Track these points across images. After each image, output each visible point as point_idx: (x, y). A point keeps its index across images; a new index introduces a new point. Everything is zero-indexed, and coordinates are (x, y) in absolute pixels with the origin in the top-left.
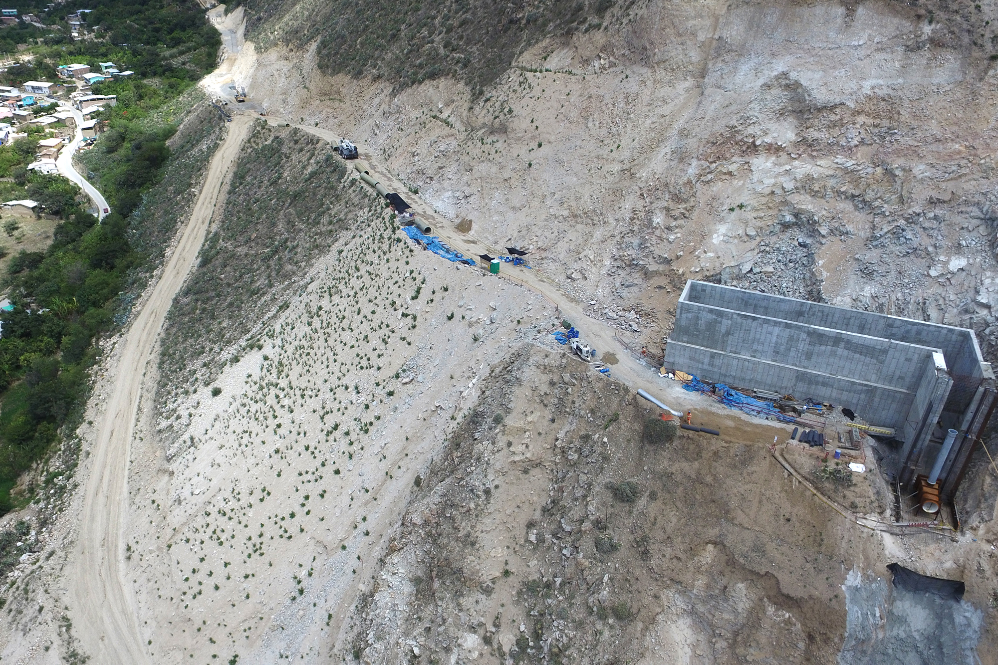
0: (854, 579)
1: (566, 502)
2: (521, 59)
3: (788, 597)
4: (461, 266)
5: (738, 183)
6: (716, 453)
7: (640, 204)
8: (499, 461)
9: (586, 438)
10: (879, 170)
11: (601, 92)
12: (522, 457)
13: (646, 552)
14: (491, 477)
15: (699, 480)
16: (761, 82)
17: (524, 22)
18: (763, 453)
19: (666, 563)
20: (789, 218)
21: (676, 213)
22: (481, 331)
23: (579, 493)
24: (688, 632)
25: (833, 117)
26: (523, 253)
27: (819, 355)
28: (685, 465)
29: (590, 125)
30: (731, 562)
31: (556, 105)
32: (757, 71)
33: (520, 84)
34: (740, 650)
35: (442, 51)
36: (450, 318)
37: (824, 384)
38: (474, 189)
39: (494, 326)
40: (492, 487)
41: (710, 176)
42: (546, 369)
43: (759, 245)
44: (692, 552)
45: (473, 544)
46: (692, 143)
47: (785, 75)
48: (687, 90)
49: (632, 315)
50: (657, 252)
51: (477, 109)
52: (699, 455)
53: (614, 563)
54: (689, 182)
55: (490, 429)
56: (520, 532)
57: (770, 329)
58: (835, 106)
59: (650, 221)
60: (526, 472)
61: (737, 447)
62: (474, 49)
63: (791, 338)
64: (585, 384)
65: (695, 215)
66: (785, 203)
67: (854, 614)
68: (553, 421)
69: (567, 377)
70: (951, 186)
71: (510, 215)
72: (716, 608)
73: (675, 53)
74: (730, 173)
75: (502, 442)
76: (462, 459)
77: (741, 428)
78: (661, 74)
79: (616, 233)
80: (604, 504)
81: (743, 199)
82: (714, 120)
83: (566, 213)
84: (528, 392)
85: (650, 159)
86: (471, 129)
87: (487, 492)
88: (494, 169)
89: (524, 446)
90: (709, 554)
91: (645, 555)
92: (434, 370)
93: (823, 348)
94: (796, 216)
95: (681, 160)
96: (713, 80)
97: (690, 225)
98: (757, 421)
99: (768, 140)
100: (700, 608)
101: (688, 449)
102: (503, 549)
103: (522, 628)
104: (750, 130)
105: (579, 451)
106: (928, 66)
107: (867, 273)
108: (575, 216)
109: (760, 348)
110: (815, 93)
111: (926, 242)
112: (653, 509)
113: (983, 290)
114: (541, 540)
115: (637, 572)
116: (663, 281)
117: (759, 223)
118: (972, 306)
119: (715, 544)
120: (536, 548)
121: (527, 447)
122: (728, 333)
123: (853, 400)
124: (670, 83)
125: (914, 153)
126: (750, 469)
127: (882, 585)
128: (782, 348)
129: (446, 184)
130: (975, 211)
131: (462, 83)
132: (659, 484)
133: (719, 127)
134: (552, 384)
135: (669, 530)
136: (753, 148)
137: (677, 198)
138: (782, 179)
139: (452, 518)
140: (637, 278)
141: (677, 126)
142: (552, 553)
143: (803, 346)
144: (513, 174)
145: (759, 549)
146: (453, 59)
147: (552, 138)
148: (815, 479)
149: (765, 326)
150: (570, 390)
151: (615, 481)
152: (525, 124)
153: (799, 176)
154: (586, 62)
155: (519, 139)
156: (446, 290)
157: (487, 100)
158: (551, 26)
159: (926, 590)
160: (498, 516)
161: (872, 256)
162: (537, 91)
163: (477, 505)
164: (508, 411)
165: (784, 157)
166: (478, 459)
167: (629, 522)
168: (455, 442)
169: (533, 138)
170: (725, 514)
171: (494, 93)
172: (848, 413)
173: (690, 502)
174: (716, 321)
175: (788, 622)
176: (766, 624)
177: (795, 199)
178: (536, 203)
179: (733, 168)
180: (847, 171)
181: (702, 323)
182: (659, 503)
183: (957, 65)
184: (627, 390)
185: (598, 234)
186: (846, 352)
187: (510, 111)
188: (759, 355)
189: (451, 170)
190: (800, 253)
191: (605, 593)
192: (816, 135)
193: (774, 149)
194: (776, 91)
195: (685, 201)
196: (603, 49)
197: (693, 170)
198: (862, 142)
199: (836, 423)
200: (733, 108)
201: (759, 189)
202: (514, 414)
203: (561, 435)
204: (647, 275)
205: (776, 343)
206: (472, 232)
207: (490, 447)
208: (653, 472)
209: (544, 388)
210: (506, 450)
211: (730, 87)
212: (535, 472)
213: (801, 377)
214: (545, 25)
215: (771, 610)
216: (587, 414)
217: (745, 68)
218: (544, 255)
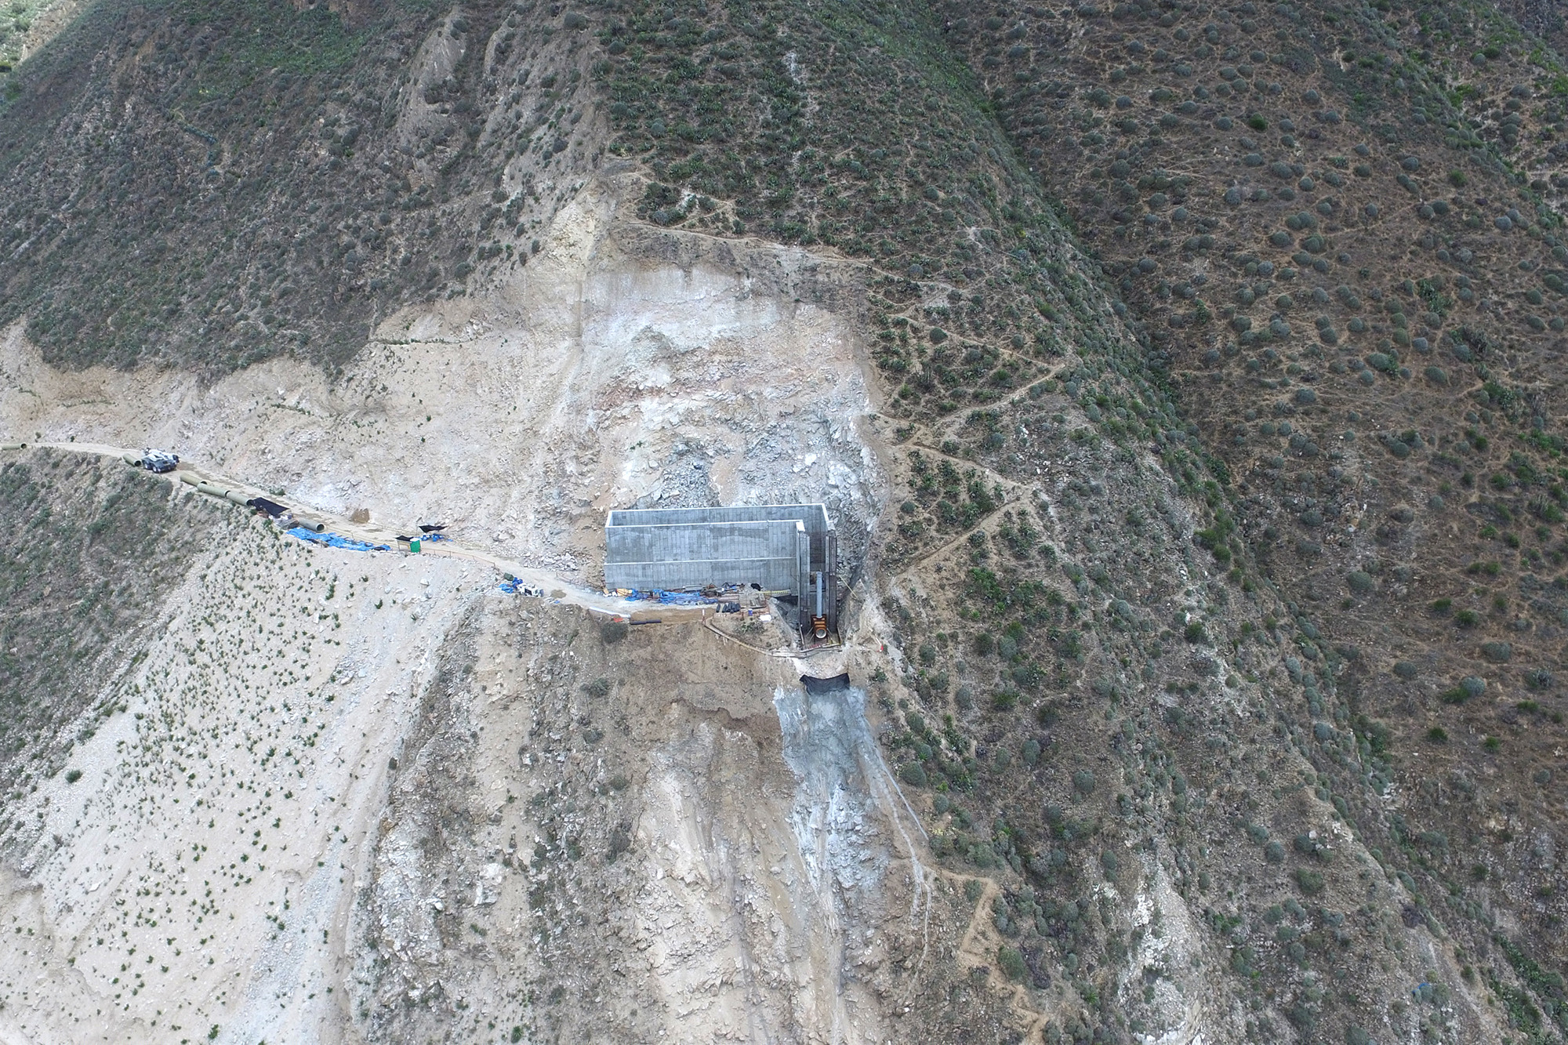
0: (779, 694)
1: (550, 717)
2: (378, 331)
3: (737, 720)
4: (376, 553)
5: (632, 425)
6: (662, 636)
7: (550, 458)
8: (478, 706)
9: (554, 659)
10: (740, 396)
11: (483, 358)
12: (499, 696)
13: (627, 728)
14: (474, 722)
15: (654, 659)
16: (631, 336)
17: (368, 289)
18: (697, 626)
19: (644, 731)
20: (681, 447)
21: (586, 459)
22: (418, 610)
23: (559, 706)
24: (675, 784)
25: (695, 359)
26: (440, 528)
27: (723, 545)
28: (641, 652)
29: (479, 391)
30: (693, 710)
31: (435, 376)
32: (625, 327)
33: (387, 358)
34: (715, 778)
35: (264, 329)
36: (379, 607)
37: (733, 568)
38: (361, 475)
39: (431, 602)
40: (477, 730)
41: (607, 423)
42: (502, 613)
43: (662, 474)
44: (661, 713)
45: (473, 783)
46: (584, 396)
47: (649, 328)
48: (569, 349)
49: (568, 557)
50: (576, 497)
51: (340, 391)
52: (650, 642)
53: (603, 747)
54: (590, 430)
55: (462, 681)
56: (514, 762)
57: (682, 533)
58: (694, 351)
59: (564, 471)
60: (506, 708)
61: (677, 626)
62: (310, 323)
63: (699, 537)
64: (541, 615)
65: (602, 458)
66: (675, 435)
67: (784, 717)
68: (520, 656)
69: (524, 614)
70: (792, 401)
71: (413, 494)
72: (689, 751)
73: (549, 316)
74: (624, 417)
75: (476, 688)
76: (440, 718)
77: (677, 615)
78: (539, 336)
79: (533, 488)
80: (583, 704)
81: (641, 437)
82: (599, 373)
83: (476, 480)
84: (491, 638)
85: (549, 416)
86: (337, 415)
87: (474, 735)
88: (381, 452)
89: (499, 686)
90: (675, 711)
91: (627, 730)
92: (375, 662)
93: (724, 539)
94: (687, 444)
95: (578, 412)
96: (589, 338)
97: (600, 468)
98: (689, 608)
99: (649, 384)
100: (679, 757)
101: (640, 639)
102: (502, 780)
103: (537, 839)
104: (632, 378)
105: (551, 672)
106: (755, 311)
107: (750, 480)
108: (487, 482)
109: (678, 551)
110: (676, 341)
111: (786, 447)
112: (624, 692)
113: (831, 475)
114: (535, 760)
115: (624, 747)
116: (588, 522)
117: (659, 456)
118: (827, 489)
119: (677, 701)
120: (532, 768)
121: (502, 685)
122: (651, 545)
123: (757, 575)
124: (551, 344)
125: (760, 379)
126: (690, 640)
127: (799, 694)
128: (695, 547)
129: (321, 477)
130: (815, 419)
131: (307, 363)
132: (624, 671)
133: (605, 379)
134: (512, 624)
135: (640, 703)
136: (638, 393)
137: (583, 447)
138: (668, 416)
139: (446, 770)
140: (563, 524)
141: (568, 381)
142: (548, 767)
143: (709, 541)
144: (405, 453)
145: (710, 694)
146: (283, 336)
147: (441, 410)
148: (738, 634)
150: (529, 625)
151: (588, 682)
152: (406, 400)
153: (681, 411)
154: (457, 329)
155: (403, 416)
156: (366, 580)
157: (350, 380)
158: (405, 293)
159: (829, 690)
160: (490, 753)
161: (751, 465)
162: (410, 364)
163: (468, 749)
164: (476, 659)
165: (665, 397)
166: (458, 710)
167: (607, 711)
168: (428, 705)
169: (419, 412)
170: (680, 678)
171: (356, 371)
172: (756, 586)
173: (650, 677)
174: (639, 537)
175: (743, 739)
176: (727, 747)
177: (682, 430)
178: (440, 477)
179: (625, 412)
180: (718, 402)
181: (628, 541)
182: (628, 686)
183: (774, 308)
184: (580, 608)
185: (515, 493)
186: (741, 538)
187: (384, 388)
188: (679, 558)
189: (324, 461)
190: (697, 474)
191: (601, 774)
192: (686, 375)
193: (656, 391)
194: (645, 343)
195: (591, 448)
196: (474, 315)
197: (591, 419)
198: (722, 376)
199: (748, 595)
200: (613, 361)
201: (651, 427)
202: (482, 660)
203: (531, 665)
204: (572, 519)
205: (690, 544)
206: (372, 521)
207: (467, 696)
208: (618, 665)
209: (505, 630)
210: (482, 695)
211: (606, 343)
212: (516, 707)
213: (715, 567)
214: (398, 291)
215: (728, 734)
216: (550, 639)
217: (615, 325)
218: (463, 525)
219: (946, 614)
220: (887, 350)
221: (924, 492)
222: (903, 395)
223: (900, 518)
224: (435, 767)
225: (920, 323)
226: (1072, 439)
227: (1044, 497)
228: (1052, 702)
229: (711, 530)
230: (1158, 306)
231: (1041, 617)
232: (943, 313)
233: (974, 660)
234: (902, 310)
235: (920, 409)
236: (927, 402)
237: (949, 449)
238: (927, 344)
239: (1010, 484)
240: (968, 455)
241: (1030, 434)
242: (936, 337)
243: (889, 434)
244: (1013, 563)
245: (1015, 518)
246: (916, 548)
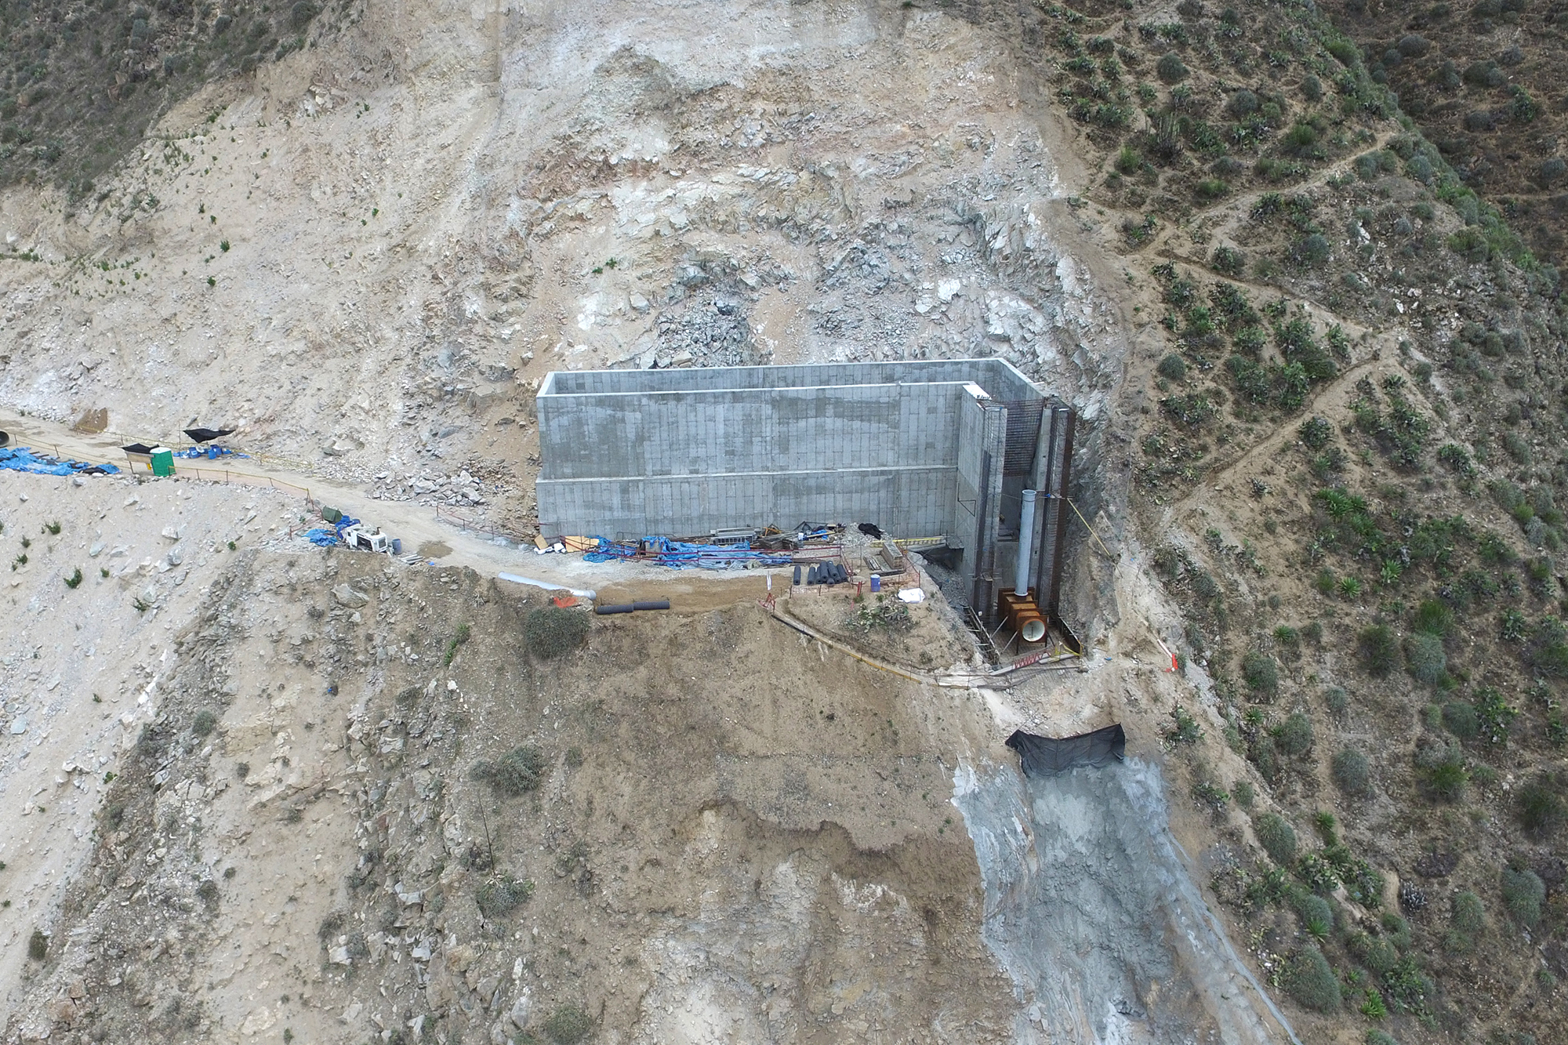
0: (965, 781)
1: (398, 844)
2: (162, 124)
3: (872, 854)
4: (84, 479)
5: (596, 231)
6: (673, 641)
7: (435, 293)
8: (227, 814)
9: (411, 698)
10: (805, 175)
11: (326, 139)
12: (277, 789)
13: (588, 877)
14: (209, 857)
15: (656, 697)
16: (593, 65)
17: (162, 74)
18: (755, 616)
19: (633, 882)
20: (693, 271)
21: (504, 290)
22: (151, 589)
23: (420, 816)
24: (712, 1013)
25: (717, 106)
26: (222, 433)
27: (799, 439)
28: (623, 680)
29: (316, 194)
30: (756, 831)
31: (243, 178)
32: (583, 51)
33: (167, 159)
34: (817, 1001)
36: (74, 583)
37: (821, 490)
38: (101, 351)
39: (178, 573)
40: (218, 876)
41: (547, 225)
42: (294, 591)
43: (656, 322)
44: (677, 837)
45: (192, 1024)
46: (502, 174)
47: (627, 49)
48: (476, 102)
49: (465, 477)
50: (485, 362)
51: (84, 217)
52: (643, 654)
53: (529, 927)
54: (513, 234)
55: (189, 751)
56: (307, 956)
57: (710, 410)
58: (714, 90)
59: (460, 312)
60: (295, 817)
61: (708, 616)
62: (69, 132)
63: (748, 420)
64: (385, 594)
65: (538, 290)
66: (680, 247)
67: (984, 840)
68: (334, 691)
69: (344, 592)
70: (906, 182)
71: (189, 379)
72: (751, 936)
73: (441, 48)
74: (580, 217)
75: (222, 770)
76: (132, 844)
77: (703, 592)
78: (423, 85)
79: (403, 351)
80: (478, 813)
81: (612, 253)
82: (531, 132)
83: (300, 346)
84: (265, 649)
85: (436, 219)
86: (78, 259)
87: (208, 892)
88: (138, 308)
89: (279, 765)
90: (711, 831)
91: (588, 883)
92: (49, 699)
93: (802, 423)
94: (703, 266)
95: (491, 203)
96: (514, 77)
97: (534, 307)
98: (729, 575)
99: (628, 154)
100: (723, 950)
101: (619, 649)
102: (272, 1007)
104: (596, 141)
105: (402, 729)
106: (827, 23)
107: (832, 328)
108: (319, 347)
109: (702, 452)
110: (680, 71)
111: (899, 267)
112: (581, 783)
113: (993, 318)
114: (358, 950)
115: (581, 928)
116: (508, 410)
117: (649, 286)
118: (986, 344)
119: (716, 805)
120: (352, 972)
121: (286, 762)
122: (641, 439)
123: (871, 505)
124: (444, 97)
125: (843, 142)
126: (741, 650)
127: (1008, 777)
128: (739, 441)
129: (40, 361)
130: (950, 216)
131: (50, 186)
132: (580, 730)
133: (543, 140)
134: (316, 615)
135: (622, 814)
136: (606, 171)
137: (498, 265)
138: (666, 212)
139: (128, 986)
140: (458, 416)
141: (470, 157)
142: (392, 971)
143: (769, 430)
144: (178, 307)
145: (797, 786)
146: (25, 156)
147: (248, 232)
148: (852, 636)
149: (700, 407)
150: (356, 617)
151: (492, 757)
152: (190, 216)
153: (691, 203)
154: (291, 106)
155: (181, 245)
156: (56, 530)
157: (103, 197)
158: (213, 66)
159: (1070, 764)
160: (247, 938)
161: (831, 301)
162: (202, 162)
163: (186, 929)
164: (226, 700)
165: (660, 179)
166: (172, 826)
167: (538, 831)
168: (114, 816)
169: (209, 238)
170: (721, 744)
171: (116, 183)
172: (869, 529)
173: (647, 745)
174: (614, 420)
175: (885, 903)
176: (848, 925)
177: (694, 239)
178: (236, 345)
179: (583, 207)
180: (762, 186)
181: (590, 428)
182: (589, 768)
183: (864, 18)
184: (474, 577)
185: (368, 365)
186: (839, 422)
187: (154, 202)
188: (702, 467)
189: (46, 335)
190: (725, 324)
191: (523, 1002)
192: (700, 136)
193: (641, 169)
194: (621, 79)
195: (516, 267)
196: (316, 78)
197: (515, 213)
198: (769, 141)
199: (857, 548)
200: (560, 108)
201: (634, 231)
202: (240, 702)
203: (357, 711)
204: (475, 406)
205: (726, 435)
206: (111, 428)
207: (197, 790)
208: (563, 713)
209: (300, 630)
210: (236, 787)
211: (545, 81)
212: (319, 813)
213: (782, 487)
214: (201, 65)
215: (848, 892)
216: (402, 650)
217: (562, 49)
218: (269, 429)
219: (1288, 587)
220: (1083, 91)
221: (1196, 337)
222: (1124, 167)
223: (1160, 387)
224: (102, 974)
225: (1136, 47)
226: (1453, 248)
227: (1418, 356)
228: (1544, 778)
229: (775, 403)
230: (1441, 101)
231: (1477, 590)
232: (1173, 33)
233: (1365, 686)
234: (1100, 29)
235: (1158, 192)
236: (1171, 181)
237: (1223, 263)
238: (1153, 83)
239: (1353, 329)
240: (1264, 275)
241: (1374, 239)
242: (1170, 73)
243: (1108, 231)
244: (1394, 480)
245: (1379, 393)
246: (1204, 448)
